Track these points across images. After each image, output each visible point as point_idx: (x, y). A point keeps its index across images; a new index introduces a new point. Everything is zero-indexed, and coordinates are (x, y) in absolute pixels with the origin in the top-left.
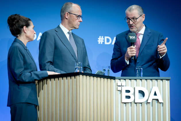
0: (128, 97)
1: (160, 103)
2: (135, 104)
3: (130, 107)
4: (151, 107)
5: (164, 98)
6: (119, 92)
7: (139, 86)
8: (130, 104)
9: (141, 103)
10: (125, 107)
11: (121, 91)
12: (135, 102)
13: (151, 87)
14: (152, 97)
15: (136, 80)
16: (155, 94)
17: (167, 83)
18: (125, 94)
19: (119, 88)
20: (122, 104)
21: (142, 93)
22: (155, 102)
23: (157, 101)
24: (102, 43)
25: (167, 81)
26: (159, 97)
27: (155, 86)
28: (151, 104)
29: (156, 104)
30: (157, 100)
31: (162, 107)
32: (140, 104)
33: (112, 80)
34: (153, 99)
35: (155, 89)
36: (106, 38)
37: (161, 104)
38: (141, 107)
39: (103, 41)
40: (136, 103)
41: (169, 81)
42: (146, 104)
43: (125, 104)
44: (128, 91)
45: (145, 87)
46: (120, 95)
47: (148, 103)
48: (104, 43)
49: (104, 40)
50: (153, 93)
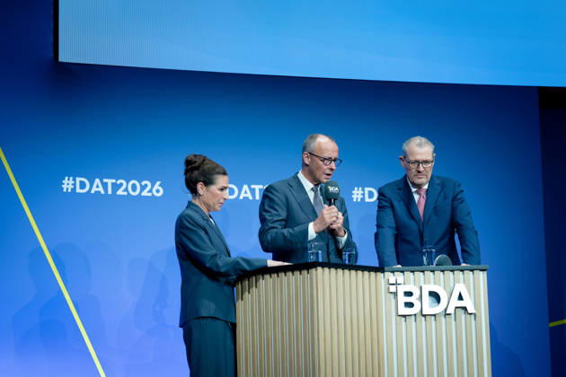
0: (410, 305)
1: (471, 314)
2: (423, 318)
3: (414, 323)
4: (453, 322)
5: (476, 305)
6: (392, 296)
7: (429, 283)
8: (413, 317)
9: (435, 315)
10: (404, 323)
11: (395, 294)
12: (424, 313)
13: (452, 285)
14: (455, 302)
15: (423, 272)
16: (460, 298)
17: (482, 277)
18: (402, 299)
19: (393, 289)
20: (399, 318)
21: (435, 296)
22: (461, 312)
23: (463, 311)
24: (359, 200)
25: (481, 272)
26: (468, 302)
27: (459, 282)
28: (453, 315)
29: (463, 316)
30: (465, 309)
31: (473, 321)
32: (433, 318)
33: (379, 274)
34: (456, 308)
35: (460, 288)
36: (367, 189)
37: (473, 316)
38: (434, 323)
39: (361, 196)
40: (425, 316)
41: (485, 272)
42: (443, 318)
43: (403, 319)
44: (409, 294)
45: (440, 285)
46: (393, 301)
47: (446, 315)
48: (363, 199)
49: (363, 194)
50: (456, 295)
